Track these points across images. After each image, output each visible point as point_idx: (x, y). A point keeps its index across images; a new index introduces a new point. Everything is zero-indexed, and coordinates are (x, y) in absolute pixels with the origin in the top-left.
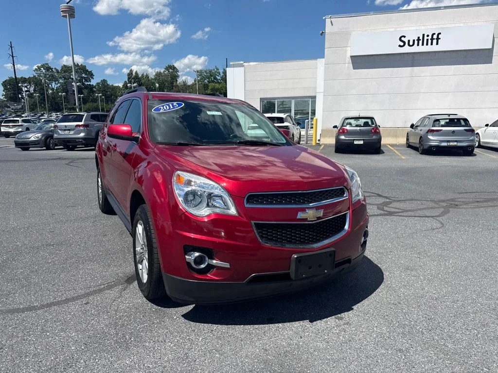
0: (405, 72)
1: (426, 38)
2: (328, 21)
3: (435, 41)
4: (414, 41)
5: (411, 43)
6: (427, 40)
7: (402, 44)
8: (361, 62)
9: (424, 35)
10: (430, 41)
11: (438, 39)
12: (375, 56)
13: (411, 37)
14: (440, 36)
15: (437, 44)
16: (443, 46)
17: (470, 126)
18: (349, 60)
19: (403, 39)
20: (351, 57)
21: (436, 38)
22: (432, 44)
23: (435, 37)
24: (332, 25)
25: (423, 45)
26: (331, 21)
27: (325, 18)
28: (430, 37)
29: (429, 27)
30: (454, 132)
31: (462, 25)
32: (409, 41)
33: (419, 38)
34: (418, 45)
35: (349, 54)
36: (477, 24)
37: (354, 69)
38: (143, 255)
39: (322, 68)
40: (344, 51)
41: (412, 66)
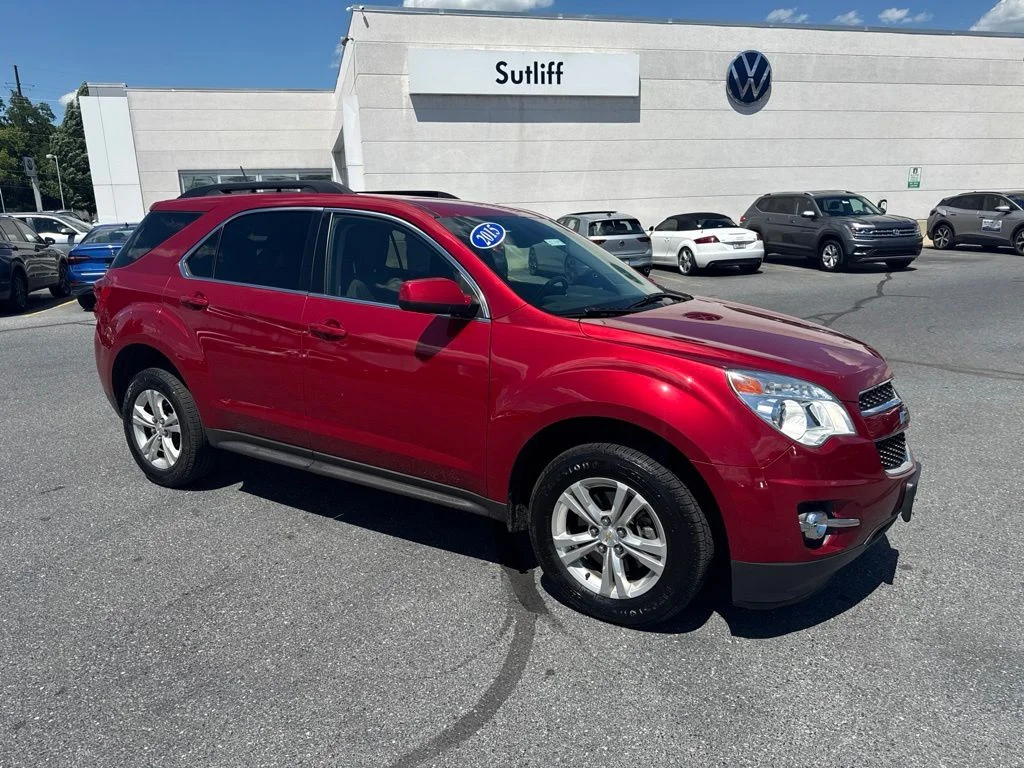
0: (512, 129)
1: (540, 70)
2: (357, 17)
3: (554, 77)
4: (521, 73)
5: (517, 78)
6: (543, 73)
7: (502, 78)
8: (433, 107)
9: (536, 64)
10: (547, 76)
11: (559, 73)
12: (456, 98)
13: (515, 66)
14: (562, 68)
15: (559, 82)
16: (570, 86)
17: (643, 233)
18: (407, 101)
19: (502, 67)
20: (412, 95)
21: (555, 71)
22: (550, 82)
23: (554, 68)
24: (368, 26)
25: (536, 82)
26: (365, 18)
27: (352, 11)
28: (546, 69)
29: (542, 49)
30: (623, 243)
31: (592, 51)
32: (513, 73)
33: (528, 68)
34: (529, 82)
35: (407, 91)
36: (614, 52)
37: (419, 120)
38: (600, 544)
39: (354, 115)
40: (397, 82)
41: (521, 120)
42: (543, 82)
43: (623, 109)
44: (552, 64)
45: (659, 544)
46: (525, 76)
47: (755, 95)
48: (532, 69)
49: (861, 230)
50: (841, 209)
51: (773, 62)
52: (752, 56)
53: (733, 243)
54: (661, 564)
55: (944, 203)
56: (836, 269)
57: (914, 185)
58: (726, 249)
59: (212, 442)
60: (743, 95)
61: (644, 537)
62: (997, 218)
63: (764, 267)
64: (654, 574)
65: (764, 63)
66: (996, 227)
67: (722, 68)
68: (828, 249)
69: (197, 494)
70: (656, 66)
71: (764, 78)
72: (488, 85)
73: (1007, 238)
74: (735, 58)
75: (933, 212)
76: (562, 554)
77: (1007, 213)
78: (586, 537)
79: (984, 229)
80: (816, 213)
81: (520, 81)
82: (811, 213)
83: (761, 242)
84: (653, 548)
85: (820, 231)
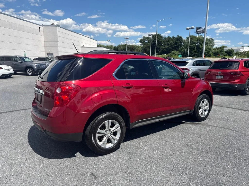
49: (37, 65)
53: (7, 69)
55: (35, 59)
56: (32, 75)
57: (25, 55)
58: (5, 71)
63: (12, 76)
83: (13, 69)
85: (25, 66)
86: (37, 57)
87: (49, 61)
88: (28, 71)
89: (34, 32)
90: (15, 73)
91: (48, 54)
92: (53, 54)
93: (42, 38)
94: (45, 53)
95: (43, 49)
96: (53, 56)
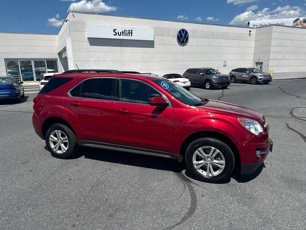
0: (118, 49)
1: (126, 32)
2: (70, 14)
3: (130, 34)
4: (121, 33)
5: (120, 34)
7: (115, 34)
8: (94, 41)
9: (125, 30)
10: (128, 34)
11: (132, 33)
13: (119, 30)
15: (132, 36)
16: (134, 37)
18: (87, 40)
19: (115, 31)
20: (88, 38)
21: (130, 33)
22: (129, 36)
23: (130, 32)
24: (74, 17)
25: (125, 35)
26: (73, 14)
27: (69, 12)
28: (128, 32)
29: (126, 26)
31: (140, 27)
32: (118, 32)
33: (123, 31)
34: (123, 35)
35: (86, 37)
36: (146, 28)
37: (90, 45)
38: (206, 163)
39: (70, 43)
40: (83, 34)
41: (121, 46)
42: (127, 35)
43: (149, 44)
44: (129, 30)
45: (223, 162)
46: (122, 33)
47: (185, 41)
48: (124, 32)
49: (215, 78)
50: (209, 73)
51: (189, 32)
52: (183, 30)
53: (183, 82)
54: (224, 167)
55: (233, 71)
56: (209, 89)
57: (225, 66)
58: (181, 84)
59: (80, 144)
60: (181, 41)
61: (218, 160)
62: (246, 75)
63: (191, 88)
64: (221, 169)
65: (186, 33)
66: (246, 77)
67: (176, 33)
68: (207, 83)
69: (73, 160)
70: (158, 32)
71: (187, 36)
72: (111, 36)
73: (249, 80)
74: (179, 31)
75: (230, 73)
76: (195, 167)
77: (249, 73)
78: (202, 161)
79: (243, 77)
80: (203, 74)
81: (120, 35)
82: (202, 74)
83: (190, 82)
84: (221, 163)
85: (204, 79)
86: (236, 68)
87: (246, 73)
88: (207, 85)
89: (242, 37)
90: (192, 86)
91: (256, 63)
92: (262, 63)
93: (253, 44)
94: (254, 62)
95: (252, 57)
96: (262, 65)
